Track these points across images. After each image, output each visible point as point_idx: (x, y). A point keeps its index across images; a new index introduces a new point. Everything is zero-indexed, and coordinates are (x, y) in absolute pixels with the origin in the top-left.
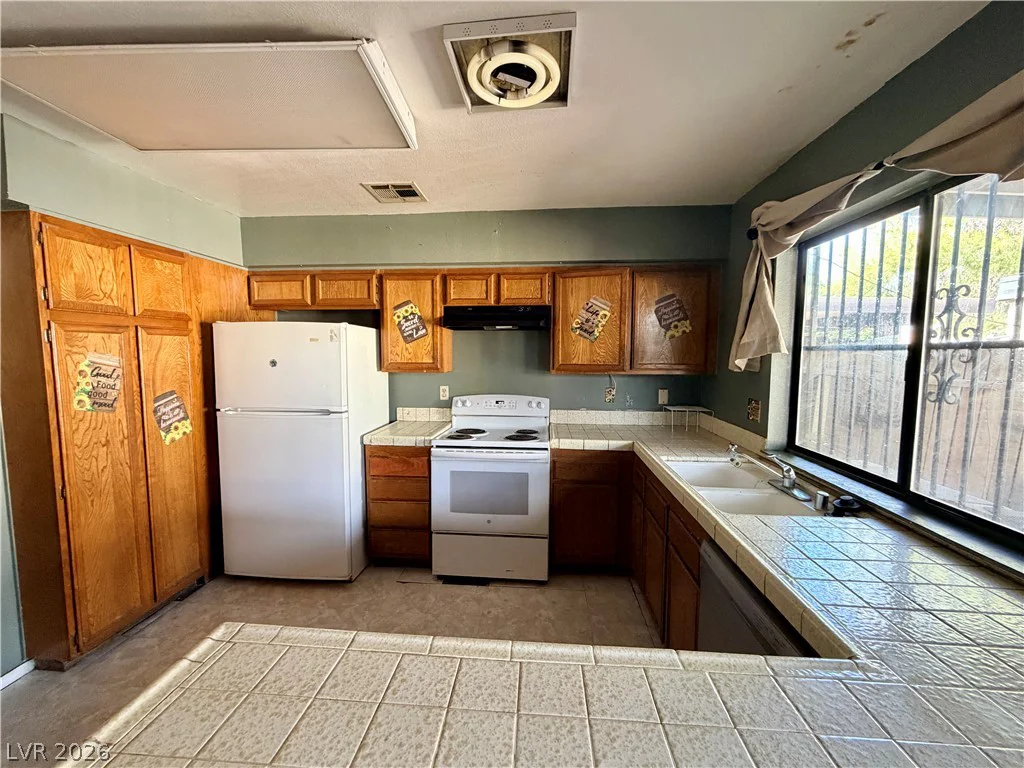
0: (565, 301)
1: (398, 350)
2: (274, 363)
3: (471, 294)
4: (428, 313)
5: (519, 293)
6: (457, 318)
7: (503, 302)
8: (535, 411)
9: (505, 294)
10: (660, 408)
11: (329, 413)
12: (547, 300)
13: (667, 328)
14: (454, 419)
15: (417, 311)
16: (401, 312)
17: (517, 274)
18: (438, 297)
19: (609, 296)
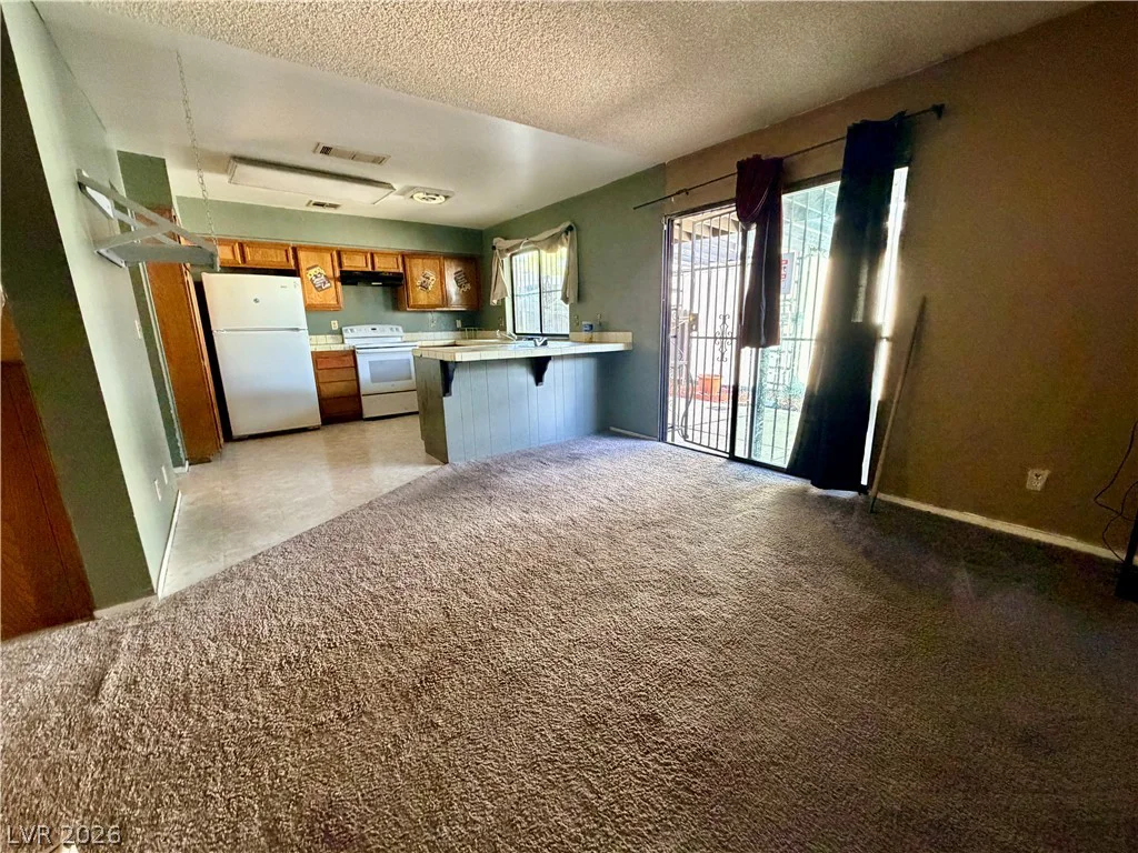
0: (411, 271)
1: (313, 296)
2: (256, 301)
3: (357, 264)
4: (331, 274)
5: (385, 265)
6: (348, 278)
7: (377, 269)
8: (396, 333)
9: (377, 265)
10: (458, 330)
11: (297, 329)
12: (401, 270)
13: (460, 287)
14: (346, 341)
15: (323, 272)
16: (312, 272)
17: (384, 254)
18: (336, 264)
19: (433, 269)
